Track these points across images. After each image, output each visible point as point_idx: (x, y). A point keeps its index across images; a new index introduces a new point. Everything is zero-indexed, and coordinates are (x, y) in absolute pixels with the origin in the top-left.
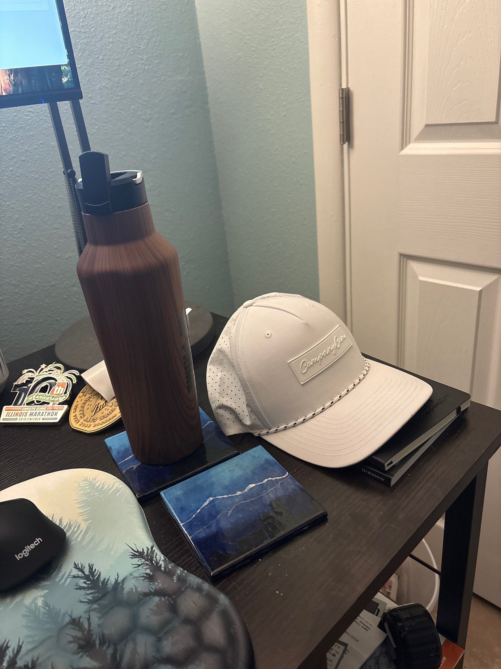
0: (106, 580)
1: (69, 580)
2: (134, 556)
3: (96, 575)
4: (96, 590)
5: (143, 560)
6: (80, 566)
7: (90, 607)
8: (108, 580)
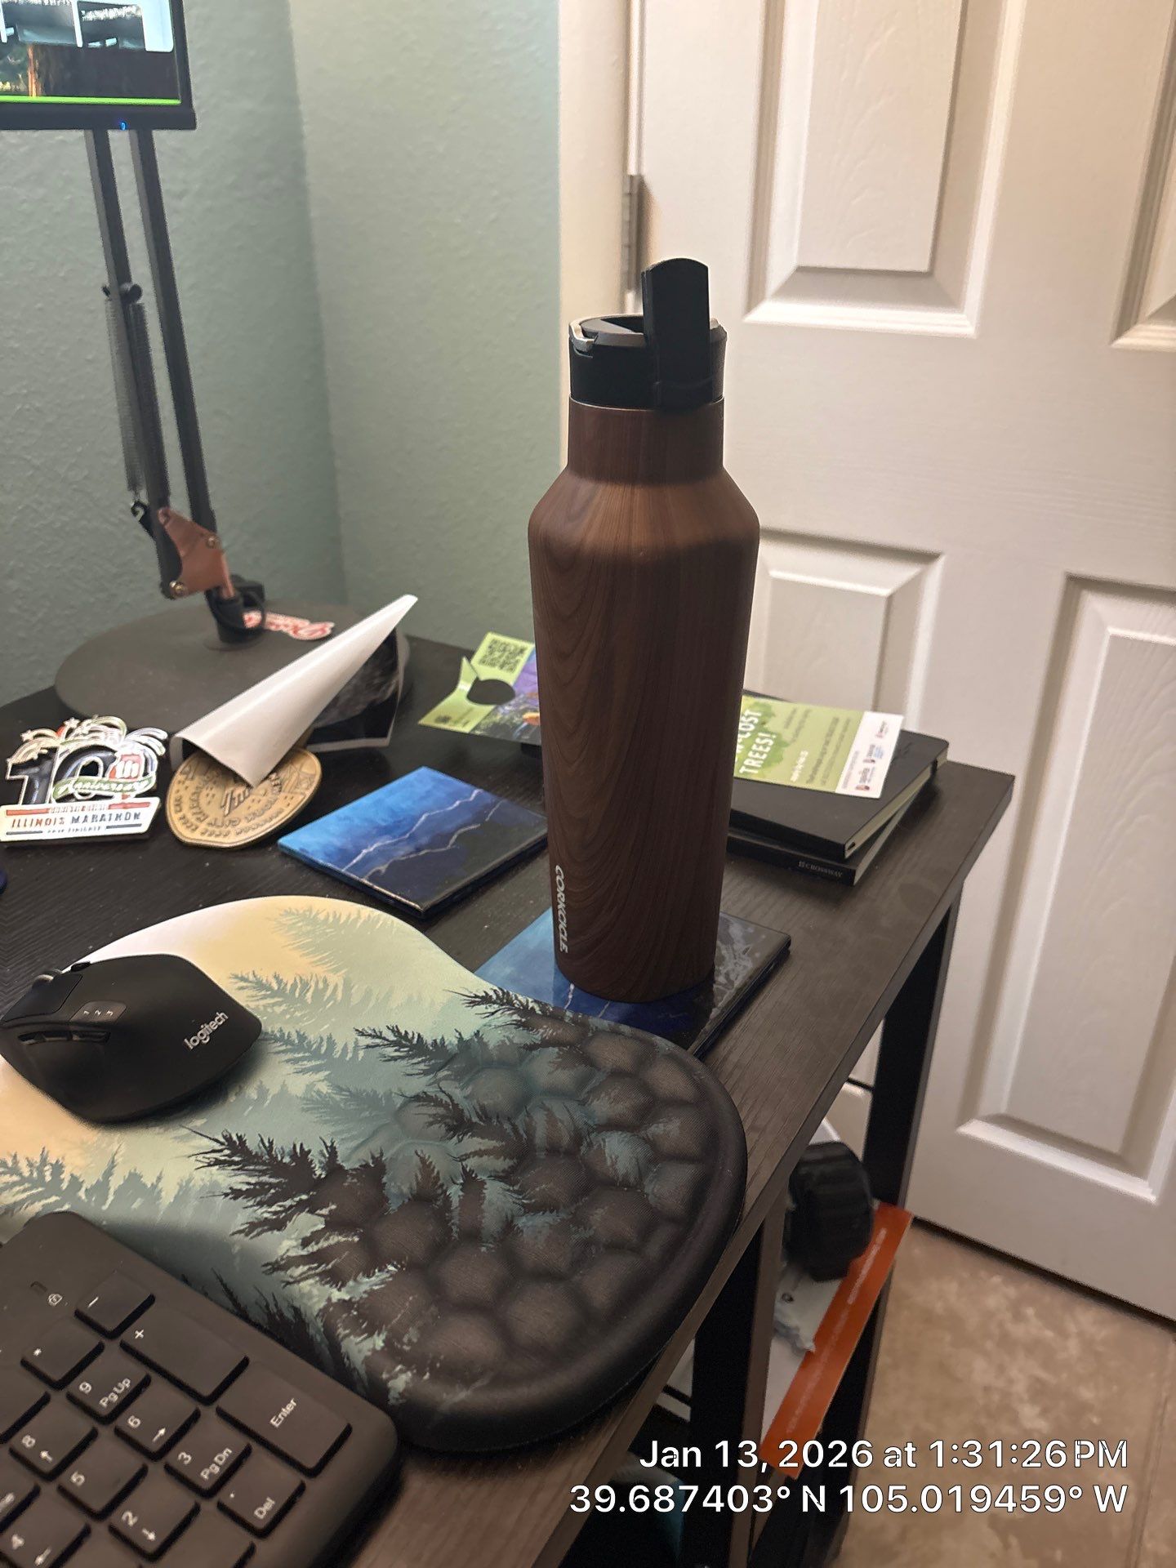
0: (438, 1041)
1: (361, 1053)
2: (473, 1003)
3: (413, 1038)
4: (428, 1057)
5: (496, 1006)
6: (370, 1032)
7: (435, 1076)
8: (443, 1039)
